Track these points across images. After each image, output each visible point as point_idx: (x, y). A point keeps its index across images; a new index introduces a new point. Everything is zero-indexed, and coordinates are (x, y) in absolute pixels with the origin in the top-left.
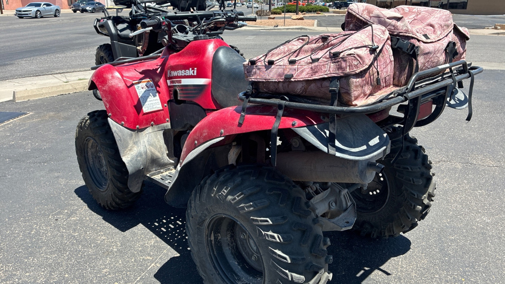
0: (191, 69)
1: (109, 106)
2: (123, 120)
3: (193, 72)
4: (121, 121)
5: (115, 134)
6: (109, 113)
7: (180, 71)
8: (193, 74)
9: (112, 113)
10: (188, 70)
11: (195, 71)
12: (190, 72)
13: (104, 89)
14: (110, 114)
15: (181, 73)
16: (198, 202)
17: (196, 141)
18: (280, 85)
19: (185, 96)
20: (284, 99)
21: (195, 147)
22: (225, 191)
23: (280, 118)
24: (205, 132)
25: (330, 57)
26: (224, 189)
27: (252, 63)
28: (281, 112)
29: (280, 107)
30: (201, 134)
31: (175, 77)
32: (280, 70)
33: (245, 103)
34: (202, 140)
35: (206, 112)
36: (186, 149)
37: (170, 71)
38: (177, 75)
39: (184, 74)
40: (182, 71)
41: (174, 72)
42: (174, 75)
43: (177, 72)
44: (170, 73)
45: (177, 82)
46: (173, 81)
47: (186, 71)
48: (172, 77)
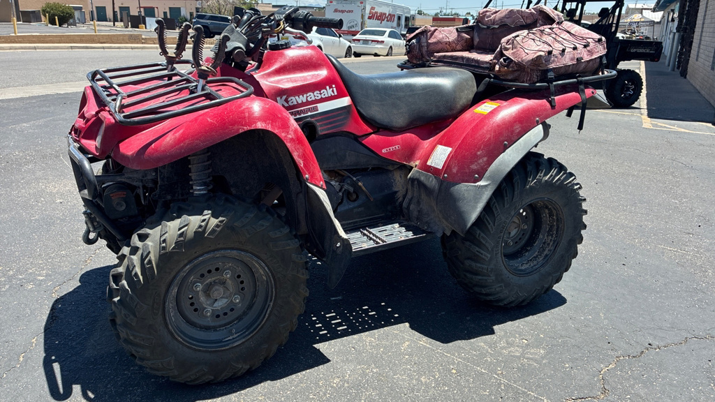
0: (328, 87)
1: (304, 164)
3: (333, 91)
4: (320, 182)
6: (306, 174)
7: (311, 93)
8: (333, 94)
9: (309, 173)
10: (325, 90)
11: (335, 89)
12: (328, 92)
13: (291, 137)
14: (306, 176)
15: (312, 96)
16: (507, 206)
17: (506, 142)
18: (571, 67)
19: (329, 126)
20: (579, 76)
21: (506, 148)
22: (541, 175)
23: (583, 91)
24: (517, 128)
25: (596, 42)
26: (539, 174)
27: (550, 53)
28: (582, 87)
29: (580, 83)
30: (512, 132)
31: (303, 104)
32: (571, 56)
33: (552, 89)
34: (516, 138)
35: (359, 139)
36: (485, 159)
37: (284, 97)
38: (305, 101)
39: (319, 98)
40: (315, 93)
41: (297, 97)
42: (300, 102)
43: (305, 95)
44: (286, 101)
45: (309, 110)
46: (298, 111)
47: (322, 92)
48: (294, 105)
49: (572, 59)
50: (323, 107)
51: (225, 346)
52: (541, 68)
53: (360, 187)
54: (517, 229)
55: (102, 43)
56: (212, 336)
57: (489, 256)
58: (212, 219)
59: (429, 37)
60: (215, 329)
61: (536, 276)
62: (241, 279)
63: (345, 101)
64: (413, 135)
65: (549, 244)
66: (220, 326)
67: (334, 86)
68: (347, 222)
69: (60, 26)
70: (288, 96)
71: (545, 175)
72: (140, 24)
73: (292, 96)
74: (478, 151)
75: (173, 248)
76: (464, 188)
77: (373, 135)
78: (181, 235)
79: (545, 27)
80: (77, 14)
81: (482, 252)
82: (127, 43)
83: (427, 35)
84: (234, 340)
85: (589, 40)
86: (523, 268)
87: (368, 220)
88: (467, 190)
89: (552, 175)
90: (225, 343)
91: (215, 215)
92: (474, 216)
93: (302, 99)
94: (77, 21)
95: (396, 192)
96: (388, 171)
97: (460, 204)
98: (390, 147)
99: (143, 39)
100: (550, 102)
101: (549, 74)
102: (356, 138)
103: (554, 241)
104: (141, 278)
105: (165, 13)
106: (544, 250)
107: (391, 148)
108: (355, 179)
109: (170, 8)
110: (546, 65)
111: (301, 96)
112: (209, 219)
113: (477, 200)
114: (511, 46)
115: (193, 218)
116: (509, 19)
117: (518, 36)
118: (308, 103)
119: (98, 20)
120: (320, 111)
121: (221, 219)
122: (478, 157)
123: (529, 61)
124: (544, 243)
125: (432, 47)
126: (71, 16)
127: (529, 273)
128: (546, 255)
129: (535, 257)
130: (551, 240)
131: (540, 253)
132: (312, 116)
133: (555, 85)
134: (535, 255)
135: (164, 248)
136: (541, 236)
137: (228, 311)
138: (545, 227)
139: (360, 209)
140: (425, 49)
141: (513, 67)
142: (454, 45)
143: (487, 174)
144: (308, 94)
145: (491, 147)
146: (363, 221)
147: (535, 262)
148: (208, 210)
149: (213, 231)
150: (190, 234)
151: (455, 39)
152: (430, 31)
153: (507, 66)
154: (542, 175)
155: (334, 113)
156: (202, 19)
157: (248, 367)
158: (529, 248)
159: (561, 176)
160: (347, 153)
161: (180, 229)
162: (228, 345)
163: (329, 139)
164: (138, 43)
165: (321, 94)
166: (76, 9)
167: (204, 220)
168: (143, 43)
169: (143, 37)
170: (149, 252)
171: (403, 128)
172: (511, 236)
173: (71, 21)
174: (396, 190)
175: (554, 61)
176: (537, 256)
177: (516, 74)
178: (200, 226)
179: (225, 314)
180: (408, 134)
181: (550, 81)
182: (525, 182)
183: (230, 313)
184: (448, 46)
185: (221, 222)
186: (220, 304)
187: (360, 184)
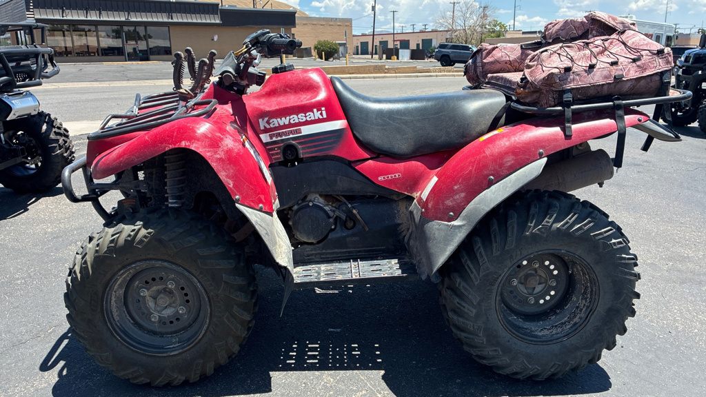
0: (315, 110)
1: (234, 184)
2: (261, 201)
3: (321, 114)
4: (258, 204)
5: (257, 227)
6: (236, 195)
7: (295, 116)
8: (321, 117)
9: (241, 194)
10: (311, 113)
11: (324, 113)
12: (316, 114)
13: (219, 156)
14: (237, 197)
15: (295, 119)
16: (496, 253)
17: (492, 177)
18: (605, 87)
19: (314, 149)
20: (618, 99)
21: (490, 184)
22: (548, 221)
23: (622, 118)
24: (509, 160)
25: (654, 54)
26: (546, 219)
27: (568, 70)
28: (620, 112)
29: (619, 107)
30: (501, 165)
31: (285, 126)
32: (605, 73)
33: (568, 113)
34: (506, 172)
35: (352, 165)
36: (463, 195)
37: (266, 119)
38: (287, 123)
39: (304, 120)
40: (299, 116)
41: (279, 119)
42: (282, 124)
43: (288, 118)
44: (268, 122)
45: (291, 132)
46: (279, 133)
47: (307, 114)
48: (275, 127)
49: (606, 77)
50: (306, 130)
51: (162, 353)
52: (554, 89)
53: (355, 215)
54: (543, 285)
55: (350, 74)
56: (157, 341)
57: (474, 311)
58: (143, 229)
59: (484, 56)
60: (162, 335)
61: (556, 348)
62: (184, 292)
63: (339, 124)
64: (419, 163)
65: (581, 310)
66: (167, 333)
67: (323, 109)
68: (340, 250)
69: (325, 60)
70: (270, 118)
71: (557, 221)
72: (393, 55)
73: (274, 118)
74: (455, 185)
75: (105, 253)
76: (436, 227)
77: (370, 161)
78: (112, 241)
79: (596, 38)
80: (341, 49)
81: (464, 304)
82: (372, 73)
83: (482, 54)
84: (174, 349)
85: (643, 53)
86: (540, 334)
87: (365, 251)
88: (438, 229)
89: (567, 222)
90: (165, 350)
91: (145, 226)
92: (441, 260)
93: (284, 121)
94: (341, 56)
95: (399, 225)
96: (392, 200)
97: (430, 244)
98: (390, 174)
99: (386, 69)
100: (564, 130)
101: (565, 96)
102: (350, 164)
103: (588, 307)
104: (79, 275)
105: (418, 45)
106: (575, 316)
107: (390, 176)
108: (350, 206)
109: (423, 40)
110: (561, 85)
111: (283, 119)
112: (140, 229)
113: (447, 241)
114: (535, 63)
115: (126, 227)
116: (564, 31)
117: (546, 51)
118: (290, 125)
119: (362, 54)
120: (303, 133)
121: (150, 230)
122: (455, 192)
123: (540, 80)
124: (577, 307)
125: (487, 67)
126: (336, 51)
127: (546, 341)
128: (575, 324)
129: (562, 324)
130: (584, 305)
131: (570, 319)
132: (294, 139)
133: (573, 110)
134: (563, 321)
135: (97, 251)
136: (574, 299)
137: (174, 320)
138: (580, 288)
139: (354, 239)
140: (479, 69)
141: (529, 88)
142: (517, 64)
143: (464, 213)
144: (291, 117)
145: (471, 182)
146: (359, 252)
147: (559, 330)
148: (141, 221)
149: (141, 241)
150: (121, 241)
151: (518, 58)
152: (486, 50)
153: (524, 87)
154: (551, 220)
155: (322, 137)
156: (444, 48)
157: (184, 378)
158: (558, 311)
159: (585, 225)
160: (338, 178)
161: (113, 236)
162: (167, 352)
163: (316, 163)
164: (381, 73)
165: (306, 116)
166: (340, 45)
167: (134, 230)
168: (385, 73)
169: (387, 67)
170: (86, 254)
171: (407, 155)
172: (535, 292)
173: (336, 55)
174: (399, 222)
175: (574, 79)
176: (565, 323)
177: (535, 96)
178: (129, 236)
179: (171, 322)
180: (413, 162)
181: (568, 104)
182: (523, 226)
183: (175, 323)
184: (509, 66)
185: (149, 233)
186: (168, 312)
187: (354, 211)
